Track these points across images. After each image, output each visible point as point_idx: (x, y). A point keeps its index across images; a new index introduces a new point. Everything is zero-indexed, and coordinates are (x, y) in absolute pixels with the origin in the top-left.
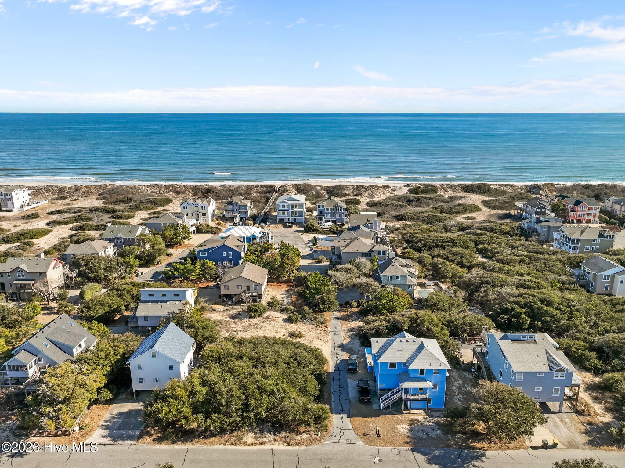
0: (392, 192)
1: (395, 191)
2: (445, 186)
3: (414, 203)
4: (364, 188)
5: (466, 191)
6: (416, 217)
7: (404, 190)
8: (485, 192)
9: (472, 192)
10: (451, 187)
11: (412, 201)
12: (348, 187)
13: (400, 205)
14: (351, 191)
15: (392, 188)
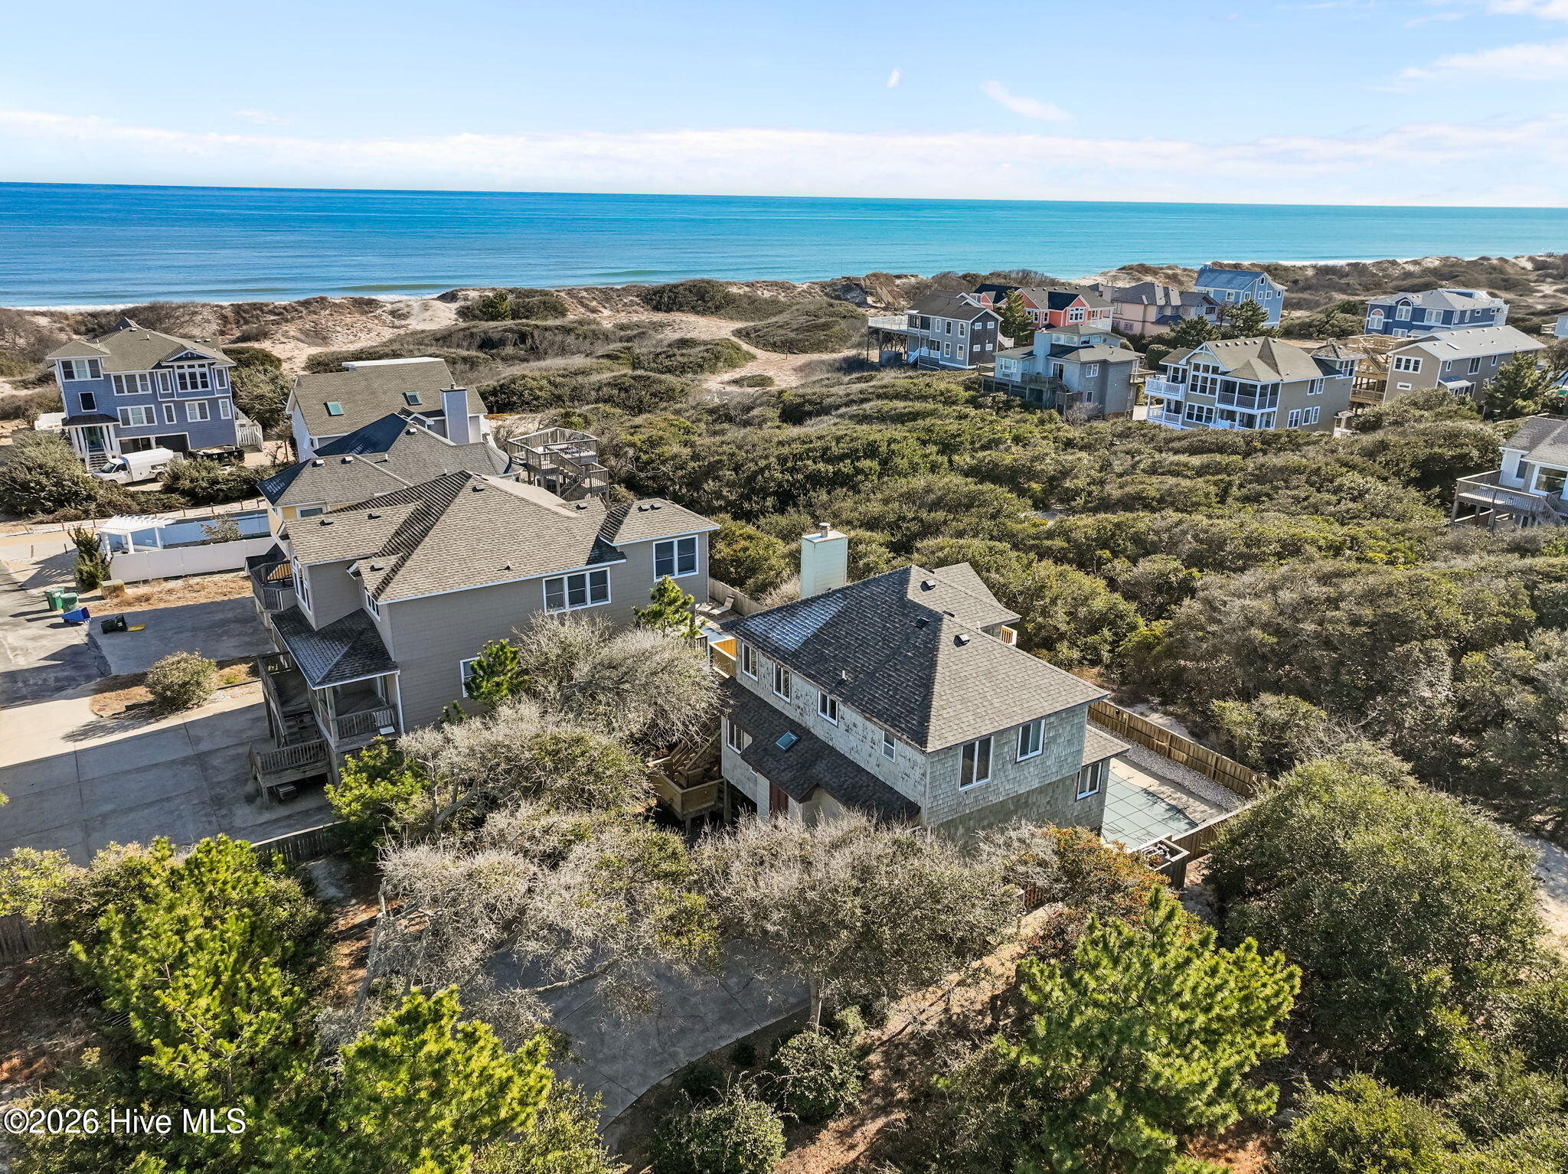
0: (397, 323)
1: (405, 316)
2: (584, 294)
3: (509, 350)
4: (272, 312)
5: (657, 308)
6: (567, 391)
7: (442, 314)
8: (718, 308)
9: (678, 310)
10: (607, 296)
11: (502, 343)
12: (195, 313)
13: (465, 360)
14: (214, 327)
15: (389, 307)
